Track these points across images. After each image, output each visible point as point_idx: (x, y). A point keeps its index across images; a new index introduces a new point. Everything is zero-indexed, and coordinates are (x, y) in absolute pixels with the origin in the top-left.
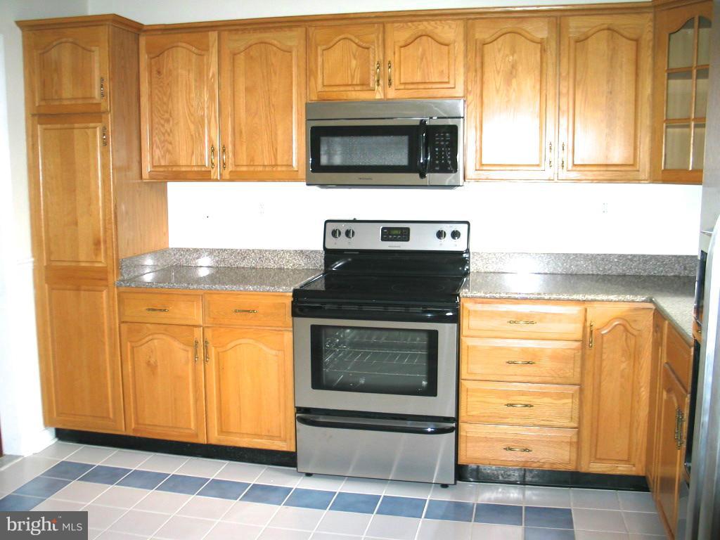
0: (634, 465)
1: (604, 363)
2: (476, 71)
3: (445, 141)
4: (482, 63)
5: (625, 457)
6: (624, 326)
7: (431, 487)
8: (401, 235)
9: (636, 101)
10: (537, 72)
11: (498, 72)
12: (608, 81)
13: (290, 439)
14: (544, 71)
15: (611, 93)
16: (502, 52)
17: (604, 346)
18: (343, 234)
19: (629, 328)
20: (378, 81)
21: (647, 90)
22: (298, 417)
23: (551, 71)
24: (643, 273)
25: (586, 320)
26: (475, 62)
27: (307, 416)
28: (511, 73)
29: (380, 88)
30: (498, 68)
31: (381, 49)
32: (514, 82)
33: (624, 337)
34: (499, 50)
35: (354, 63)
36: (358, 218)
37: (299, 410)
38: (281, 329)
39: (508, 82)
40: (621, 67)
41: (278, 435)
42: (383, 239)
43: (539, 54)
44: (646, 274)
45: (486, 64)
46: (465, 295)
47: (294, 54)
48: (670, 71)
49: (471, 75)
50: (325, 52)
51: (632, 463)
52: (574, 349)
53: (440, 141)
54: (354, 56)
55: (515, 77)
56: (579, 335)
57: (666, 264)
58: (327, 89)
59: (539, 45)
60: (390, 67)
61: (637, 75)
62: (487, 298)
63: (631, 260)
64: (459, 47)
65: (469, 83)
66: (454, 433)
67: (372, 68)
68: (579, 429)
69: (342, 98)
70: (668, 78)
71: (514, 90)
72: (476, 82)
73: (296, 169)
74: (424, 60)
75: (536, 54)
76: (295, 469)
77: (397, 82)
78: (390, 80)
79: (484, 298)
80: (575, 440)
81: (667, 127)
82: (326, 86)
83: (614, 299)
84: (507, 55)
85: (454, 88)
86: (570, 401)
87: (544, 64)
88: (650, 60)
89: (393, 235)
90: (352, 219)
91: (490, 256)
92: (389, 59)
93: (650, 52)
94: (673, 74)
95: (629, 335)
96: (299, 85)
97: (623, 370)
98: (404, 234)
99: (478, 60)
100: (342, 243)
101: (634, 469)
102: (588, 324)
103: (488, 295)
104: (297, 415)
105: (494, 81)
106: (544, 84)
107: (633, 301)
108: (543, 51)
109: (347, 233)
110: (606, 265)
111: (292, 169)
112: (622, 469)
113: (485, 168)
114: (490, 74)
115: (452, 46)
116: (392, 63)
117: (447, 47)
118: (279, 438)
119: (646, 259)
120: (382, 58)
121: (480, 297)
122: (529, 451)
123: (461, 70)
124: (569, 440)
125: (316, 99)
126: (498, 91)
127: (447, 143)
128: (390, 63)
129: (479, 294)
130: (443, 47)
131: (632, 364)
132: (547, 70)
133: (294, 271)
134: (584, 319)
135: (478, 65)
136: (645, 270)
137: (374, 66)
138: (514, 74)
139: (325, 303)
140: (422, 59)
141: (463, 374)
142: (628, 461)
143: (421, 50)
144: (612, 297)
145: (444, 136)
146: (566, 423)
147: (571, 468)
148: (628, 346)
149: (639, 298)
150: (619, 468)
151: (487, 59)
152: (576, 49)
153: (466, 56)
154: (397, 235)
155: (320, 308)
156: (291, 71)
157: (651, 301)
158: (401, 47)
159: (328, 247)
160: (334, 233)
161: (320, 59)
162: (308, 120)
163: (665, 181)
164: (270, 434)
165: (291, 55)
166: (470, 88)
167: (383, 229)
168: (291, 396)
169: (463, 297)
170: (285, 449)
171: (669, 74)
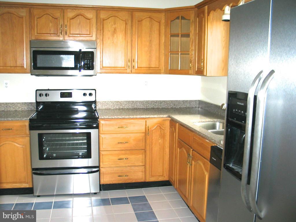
0: (165, 177)
1: (153, 141)
2: (100, 30)
3: (89, 57)
4: (103, 28)
5: (161, 174)
6: (160, 127)
7: (90, 194)
8: (69, 95)
9: (159, 44)
10: (124, 32)
11: (109, 31)
12: (150, 37)
13: (30, 182)
14: (126, 32)
15: (151, 41)
16: (111, 23)
17: (153, 134)
18: (44, 95)
19: (162, 127)
20: (61, 32)
21: (163, 40)
22: (33, 172)
23: (129, 32)
24: (160, 107)
25: (146, 125)
26: (100, 27)
27: (37, 171)
28: (114, 32)
29: (62, 36)
30: (109, 30)
31: (62, 19)
32: (115, 35)
33: (160, 131)
34: (110, 23)
35: (51, 24)
36: (50, 89)
37: (33, 169)
38: (23, 136)
39: (113, 35)
40: (154, 31)
41: (24, 181)
42: (61, 97)
43: (124, 25)
44: (161, 107)
45: (104, 28)
46: (101, 118)
47: (24, 19)
48: (171, 34)
49: (99, 31)
50: (38, 19)
51: (164, 176)
52: (142, 136)
53: (87, 57)
54: (51, 22)
55: (116, 33)
56: (144, 130)
57: (168, 104)
58: (38, 35)
59: (125, 22)
60: (66, 27)
61: (160, 35)
62: (110, 119)
63: (156, 103)
64: (94, 21)
65: (98, 35)
66: (99, 172)
67: (58, 27)
68: (145, 166)
69: (46, 39)
70: (171, 37)
71: (115, 38)
72: (100, 35)
73: (26, 68)
74: (80, 24)
75: (123, 25)
76: (33, 195)
77: (69, 34)
78: (66, 32)
79: (108, 119)
80: (144, 170)
81: (170, 54)
82: (39, 34)
83: (156, 117)
84: (112, 25)
85: (92, 37)
86: (141, 156)
87: (126, 29)
88: (164, 30)
89: (65, 95)
90: (47, 89)
91: (104, 103)
92: (66, 24)
93: (164, 27)
94: (172, 35)
95: (161, 130)
96: (26, 32)
97: (160, 142)
98: (70, 95)
99: (102, 26)
100: (44, 99)
101: (165, 178)
102: (147, 126)
103: (110, 118)
104: (33, 171)
105: (108, 34)
106: (126, 37)
107: (163, 117)
108: (126, 24)
109: (46, 95)
110: (147, 104)
111: (23, 68)
112: (161, 179)
113: (104, 68)
114: (106, 31)
115: (91, 20)
116: (67, 25)
117: (89, 20)
118: (25, 182)
119: (161, 102)
120: (62, 23)
121: (107, 119)
122: (127, 176)
123: (95, 30)
124: (141, 170)
125: (34, 39)
126: (109, 39)
127: (90, 58)
128: (66, 25)
129: (106, 117)
130: (88, 20)
131: (163, 140)
132: (127, 31)
133: (22, 111)
134: (145, 125)
135: (102, 28)
136: (161, 106)
137: (59, 26)
138: (115, 32)
139: (44, 124)
140: (79, 24)
141: (101, 149)
142: (162, 176)
143: (79, 21)
144: (156, 116)
145: (89, 56)
146: (141, 164)
147: (143, 180)
148: (161, 134)
149: (165, 116)
150: (160, 179)
151: (105, 26)
152: (138, 24)
153: (97, 24)
154: (67, 95)
155: (42, 126)
156: (23, 26)
157: (169, 117)
158: (71, 19)
159: (38, 101)
160: (40, 95)
161: (36, 23)
162: (31, 48)
163: (170, 74)
164: (20, 181)
165: (23, 19)
166: (98, 37)
167: (61, 93)
168: (30, 164)
169: (100, 119)
170: (28, 187)
171: (171, 35)
